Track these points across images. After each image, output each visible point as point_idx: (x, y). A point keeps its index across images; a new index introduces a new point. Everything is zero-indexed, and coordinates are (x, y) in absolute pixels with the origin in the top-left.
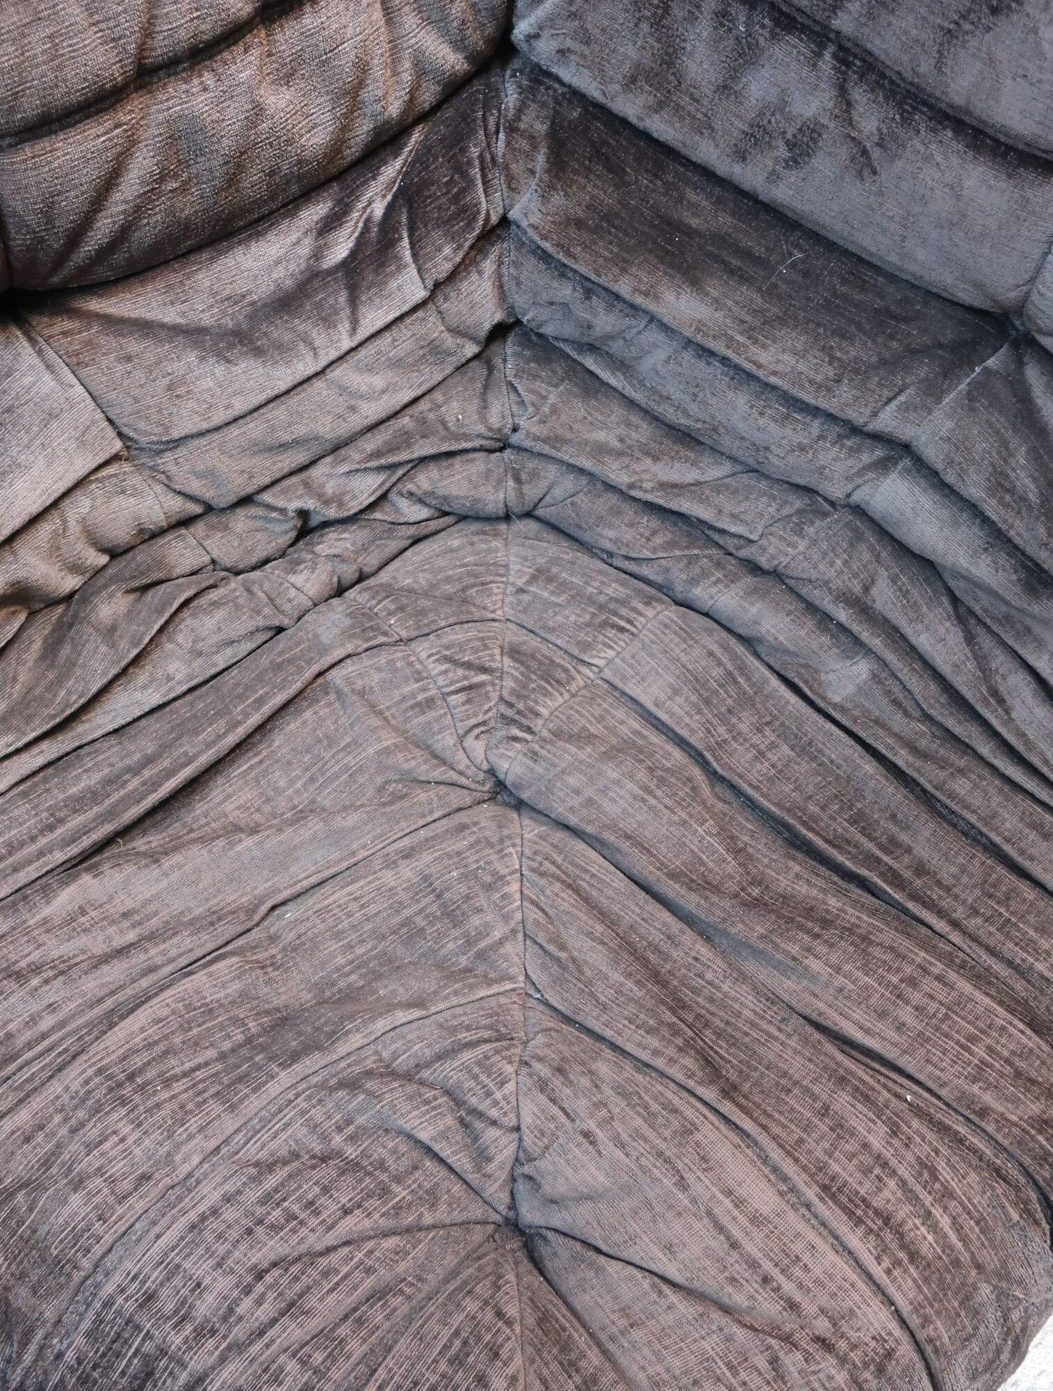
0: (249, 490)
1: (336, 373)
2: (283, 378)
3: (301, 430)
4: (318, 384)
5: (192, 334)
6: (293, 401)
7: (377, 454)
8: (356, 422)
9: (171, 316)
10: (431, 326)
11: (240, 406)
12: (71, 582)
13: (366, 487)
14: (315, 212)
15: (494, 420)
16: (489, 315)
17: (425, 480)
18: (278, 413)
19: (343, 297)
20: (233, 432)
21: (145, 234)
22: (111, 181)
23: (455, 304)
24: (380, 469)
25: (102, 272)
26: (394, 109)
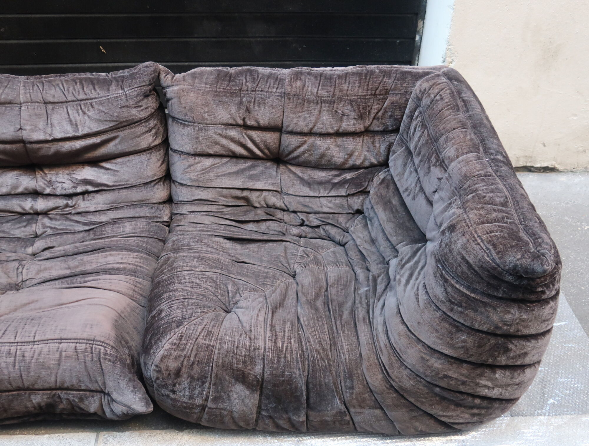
0: (296, 210)
1: (321, 199)
2: (312, 194)
3: (310, 205)
4: (318, 199)
5: (301, 179)
6: (312, 199)
7: (321, 217)
8: (320, 210)
9: (300, 174)
10: (343, 201)
11: (301, 194)
12: (257, 205)
13: (316, 223)
14: (335, 173)
15: (347, 225)
16: (357, 207)
17: (328, 228)
18: (307, 199)
19: (331, 187)
20: (298, 198)
21: (302, 159)
22: (299, 147)
23: (351, 200)
24: (320, 220)
25: (293, 162)
26: (358, 162)
